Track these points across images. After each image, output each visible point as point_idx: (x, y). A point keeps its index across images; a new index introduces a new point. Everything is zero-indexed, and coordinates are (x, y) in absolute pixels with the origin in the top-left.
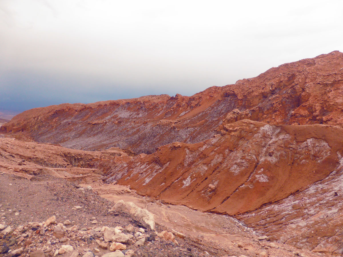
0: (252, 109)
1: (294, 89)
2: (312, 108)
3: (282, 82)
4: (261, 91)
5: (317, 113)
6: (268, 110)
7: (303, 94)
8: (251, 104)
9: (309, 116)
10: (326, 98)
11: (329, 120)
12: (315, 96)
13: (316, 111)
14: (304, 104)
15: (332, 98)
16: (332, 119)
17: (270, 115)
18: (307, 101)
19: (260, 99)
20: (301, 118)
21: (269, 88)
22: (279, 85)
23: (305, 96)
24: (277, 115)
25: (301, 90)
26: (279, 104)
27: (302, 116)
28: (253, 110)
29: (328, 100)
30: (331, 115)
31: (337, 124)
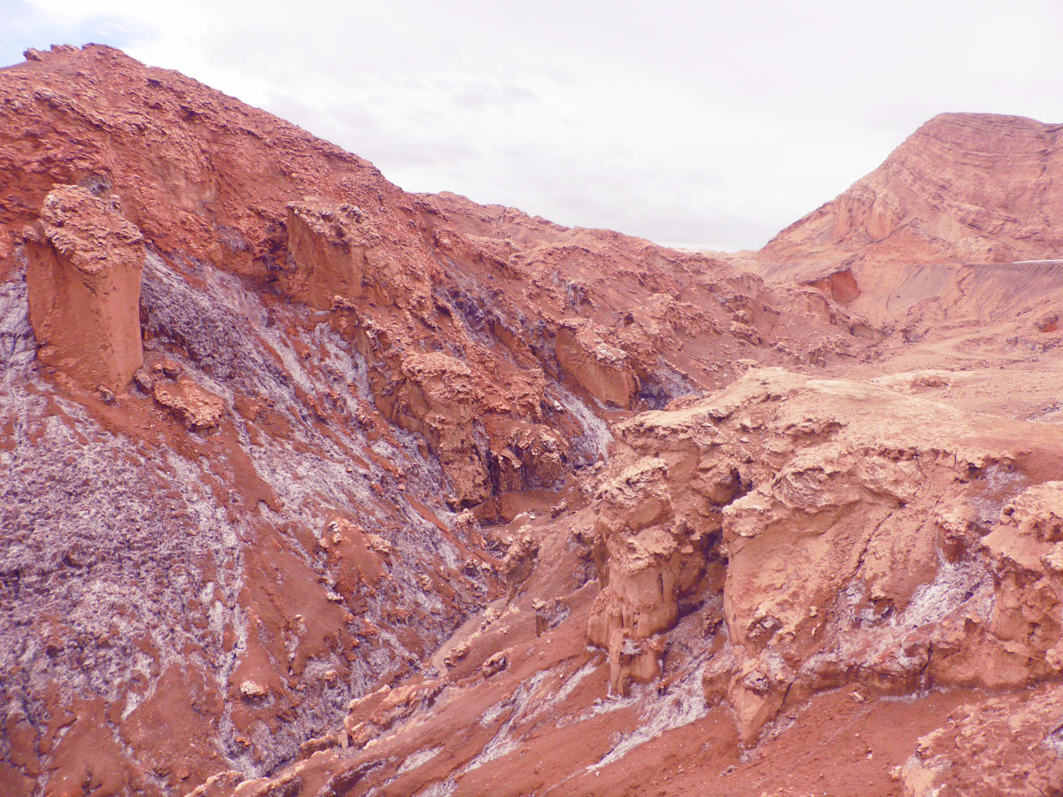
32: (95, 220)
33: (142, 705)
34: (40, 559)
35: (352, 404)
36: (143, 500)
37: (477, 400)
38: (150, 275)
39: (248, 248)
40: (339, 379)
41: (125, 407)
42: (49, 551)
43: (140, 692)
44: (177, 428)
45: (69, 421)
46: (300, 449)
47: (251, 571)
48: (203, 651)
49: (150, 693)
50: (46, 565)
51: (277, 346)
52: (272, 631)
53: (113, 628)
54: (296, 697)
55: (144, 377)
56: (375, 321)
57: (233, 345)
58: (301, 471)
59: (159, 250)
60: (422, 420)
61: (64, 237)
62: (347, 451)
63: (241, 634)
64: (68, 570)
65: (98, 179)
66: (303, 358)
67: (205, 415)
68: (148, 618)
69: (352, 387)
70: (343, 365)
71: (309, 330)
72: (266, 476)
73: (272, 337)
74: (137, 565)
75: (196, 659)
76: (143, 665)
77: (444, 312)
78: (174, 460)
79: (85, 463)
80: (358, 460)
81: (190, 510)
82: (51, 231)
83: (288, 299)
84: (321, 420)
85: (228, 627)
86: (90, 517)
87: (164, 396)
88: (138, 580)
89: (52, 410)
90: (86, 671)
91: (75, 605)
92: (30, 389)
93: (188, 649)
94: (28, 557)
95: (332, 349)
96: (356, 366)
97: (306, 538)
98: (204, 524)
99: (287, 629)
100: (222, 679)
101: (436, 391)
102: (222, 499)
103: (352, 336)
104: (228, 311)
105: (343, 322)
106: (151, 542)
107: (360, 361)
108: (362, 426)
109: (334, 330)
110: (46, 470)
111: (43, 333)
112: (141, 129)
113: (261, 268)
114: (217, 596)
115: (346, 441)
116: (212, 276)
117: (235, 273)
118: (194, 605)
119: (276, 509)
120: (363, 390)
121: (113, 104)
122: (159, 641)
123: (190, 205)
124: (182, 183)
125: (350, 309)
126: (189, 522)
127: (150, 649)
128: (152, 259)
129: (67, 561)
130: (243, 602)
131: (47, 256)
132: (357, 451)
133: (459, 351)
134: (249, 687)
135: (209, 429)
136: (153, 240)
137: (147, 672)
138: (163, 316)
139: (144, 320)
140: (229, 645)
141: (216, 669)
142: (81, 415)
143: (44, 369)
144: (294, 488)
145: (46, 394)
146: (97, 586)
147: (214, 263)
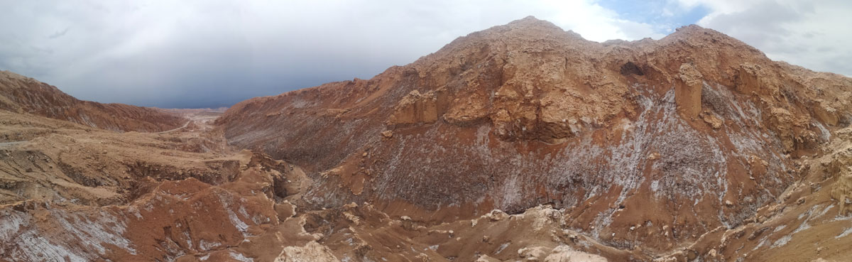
0: (438, 90)
1: (493, 60)
2: (521, 87)
3: (473, 54)
4: (448, 66)
5: (530, 95)
6: (460, 90)
7: (506, 66)
8: (436, 83)
9: (519, 98)
10: (538, 73)
11: (549, 105)
12: (522, 70)
13: (527, 91)
14: (509, 82)
15: (546, 72)
16: (552, 102)
17: (464, 99)
18: (512, 78)
19: (447, 77)
20: (509, 103)
21: (457, 63)
22: (470, 59)
23: (509, 69)
24: (473, 98)
25: (502, 61)
26: (476, 82)
27: (510, 99)
28: (439, 92)
29: (542, 76)
30: (550, 97)
31: (561, 110)
32: (691, 72)
33: (699, 203)
34: (676, 160)
35: (757, 122)
36: (701, 147)
37: (791, 122)
38: (704, 87)
39: (729, 78)
40: (754, 115)
41: (697, 122)
42: (678, 159)
43: (699, 199)
44: (710, 128)
45: (683, 126)
46: (743, 135)
47: (729, 169)
48: (715, 191)
49: (701, 200)
50: (677, 162)
51: (736, 106)
52: (734, 188)
53: (692, 180)
54: (741, 207)
55: (701, 114)
56: (764, 99)
57: (725, 105)
58: (743, 141)
59: (706, 80)
60: (776, 128)
61: (684, 77)
62: (756, 136)
63: (726, 187)
64: (683, 164)
65: (692, 62)
66: (743, 109)
67: (717, 125)
68: (701, 179)
69: (757, 118)
70: (754, 112)
71: (745, 101)
72: (733, 143)
73: (735, 103)
74: (699, 165)
75: (713, 192)
76: (699, 192)
77: (782, 96)
78: (709, 137)
79: (687, 137)
80: (758, 139)
81: (713, 151)
82: (681, 76)
83: (740, 92)
84: (748, 127)
85: (722, 185)
86: (688, 151)
87: (706, 119)
88: (699, 169)
89: (679, 122)
90: (686, 191)
91: (684, 173)
92: (675, 117)
93: (711, 189)
94: (673, 160)
95: (751, 107)
96: (758, 112)
97: (744, 160)
98: (716, 155)
99: (739, 186)
100: (721, 199)
101: (781, 119)
102: (721, 149)
103: (757, 103)
104: (723, 96)
105: (755, 99)
106: (702, 159)
107: (759, 110)
108: (760, 129)
109: (752, 101)
110: (678, 137)
111: (678, 102)
112: (702, 46)
113: (732, 84)
114: (719, 176)
115: (755, 133)
116: (719, 86)
117: (725, 85)
118: (713, 177)
119: (736, 152)
120: (760, 118)
121: (696, 40)
122: (704, 186)
123: (714, 67)
124: (712, 61)
125: (757, 95)
126: (712, 154)
127: (702, 188)
128: (704, 83)
129: (682, 161)
130: (727, 178)
131: (680, 83)
132: (758, 136)
133: (787, 108)
134: (728, 202)
135: (718, 129)
136: (705, 78)
137: (701, 194)
138: (707, 98)
139: (702, 99)
140: (723, 190)
141: (719, 196)
142: (686, 124)
143: (678, 112)
144: (741, 146)
145: (678, 118)
146: (689, 169)
147: (720, 83)
